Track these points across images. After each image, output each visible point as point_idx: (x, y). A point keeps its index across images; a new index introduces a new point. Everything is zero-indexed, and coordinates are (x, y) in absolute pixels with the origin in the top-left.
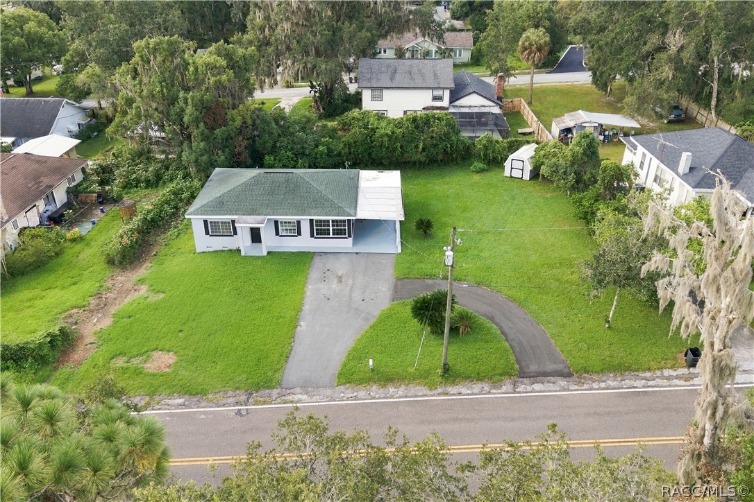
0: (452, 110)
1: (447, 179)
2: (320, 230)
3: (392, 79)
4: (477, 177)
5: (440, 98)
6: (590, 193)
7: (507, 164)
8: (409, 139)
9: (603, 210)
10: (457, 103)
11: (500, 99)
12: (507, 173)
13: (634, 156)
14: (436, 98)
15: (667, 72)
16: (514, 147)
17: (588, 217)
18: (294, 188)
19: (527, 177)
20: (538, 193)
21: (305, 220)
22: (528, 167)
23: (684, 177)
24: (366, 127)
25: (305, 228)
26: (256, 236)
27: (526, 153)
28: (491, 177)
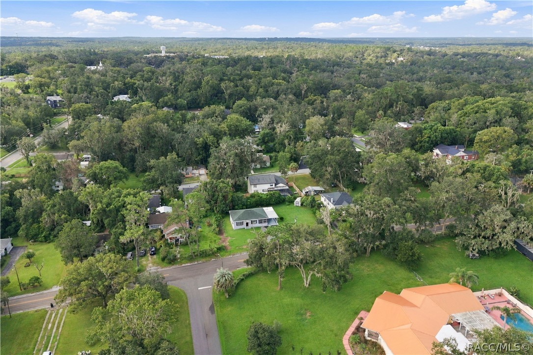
0: (276, 189)
1: (281, 208)
2: (260, 222)
3: (259, 181)
4: (288, 206)
5: (272, 185)
6: (314, 209)
7: (295, 203)
8: (270, 199)
9: (317, 211)
10: (277, 186)
11: (287, 184)
12: (295, 205)
13: (323, 199)
14: (271, 186)
15: (329, 176)
16: (295, 198)
17: (314, 213)
18: (253, 213)
19: (300, 205)
20: (303, 209)
21: (258, 220)
22: (300, 203)
23: (332, 203)
24: (259, 196)
25: (258, 221)
26: (247, 224)
27: (298, 200)
28: (291, 206)
